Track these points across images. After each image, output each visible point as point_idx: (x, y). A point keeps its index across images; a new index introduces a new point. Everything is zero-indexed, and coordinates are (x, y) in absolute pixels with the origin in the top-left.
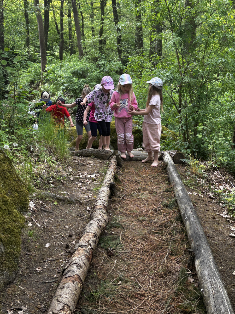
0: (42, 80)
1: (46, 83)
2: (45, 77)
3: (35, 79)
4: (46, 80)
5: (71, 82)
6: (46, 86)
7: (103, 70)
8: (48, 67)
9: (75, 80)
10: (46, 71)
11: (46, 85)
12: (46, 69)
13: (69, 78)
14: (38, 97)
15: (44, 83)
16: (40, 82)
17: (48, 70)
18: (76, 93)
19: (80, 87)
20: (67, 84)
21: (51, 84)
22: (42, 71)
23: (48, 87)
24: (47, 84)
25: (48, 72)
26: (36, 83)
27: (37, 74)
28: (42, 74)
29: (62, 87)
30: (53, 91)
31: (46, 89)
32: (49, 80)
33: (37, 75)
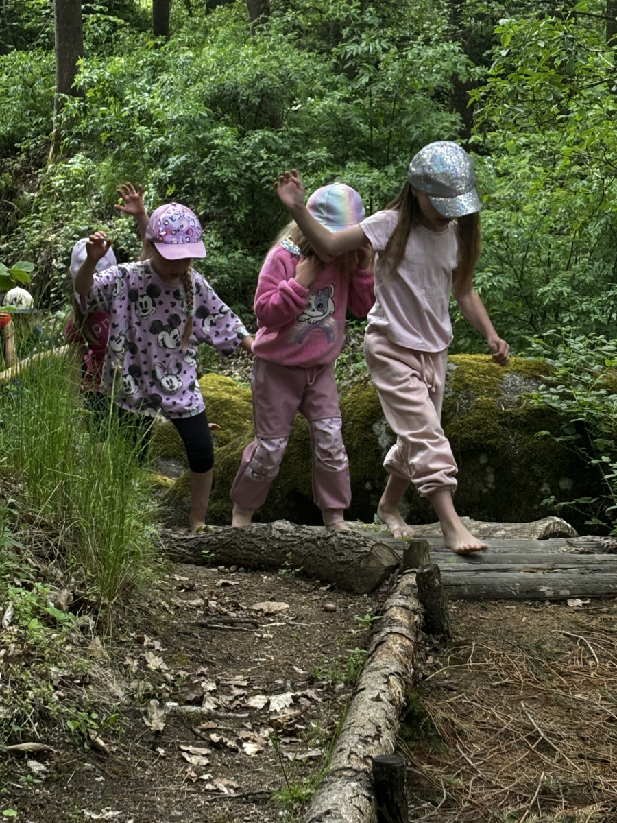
0: (59, 137)
1: (77, 149)
2: (73, 121)
3: (23, 131)
4: (78, 135)
5: (205, 147)
6: (78, 166)
7: (367, 84)
8: (87, 72)
9: (223, 135)
10: (78, 93)
11: (77, 163)
12: (80, 80)
13: (192, 125)
14: (38, 222)
15: (70, 153)
16: (47, 143)
17: (91, 85)
18: (225, 200)
19: (248, 174)
20: (183, 158)
21: (103, 158)
22: (60, 90)
23: (88, 173)
24: (80, 156)
25: (89, 94)
26: (28, 150)
27: (32, 107)
28: (61, 105)
29: (156, 173)
30: (108, 189)
31: (78, 182)
32: (90, 137)
33: (36, 110)
